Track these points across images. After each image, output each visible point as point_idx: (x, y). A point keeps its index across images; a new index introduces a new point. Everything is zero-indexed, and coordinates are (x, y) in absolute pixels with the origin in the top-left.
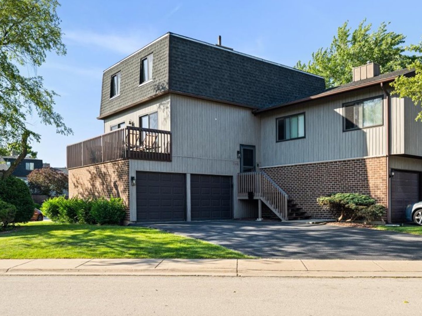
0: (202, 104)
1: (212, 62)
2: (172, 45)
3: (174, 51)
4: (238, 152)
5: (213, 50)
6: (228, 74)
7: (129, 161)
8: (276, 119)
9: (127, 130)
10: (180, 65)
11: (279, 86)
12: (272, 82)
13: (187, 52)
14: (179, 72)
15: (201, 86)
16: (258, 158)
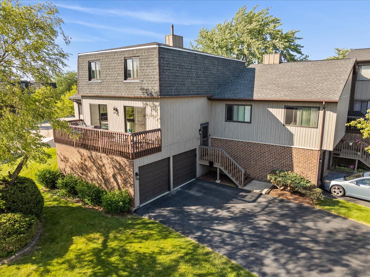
0: (179, 99)
1: (186, 64)
2: (161, 56)
3: (162, 61)
4: (200, 130)
5: (186, 54)
6: (195, 73)
7: (133, 162)
8: (226, 104)
9: (132, 137)
10: (167, 73)
11: (223, 74)
12: (219, 72)
13: (170, 60)
14: (166, 79)
15: (180, 86)
16: (210, 131)
